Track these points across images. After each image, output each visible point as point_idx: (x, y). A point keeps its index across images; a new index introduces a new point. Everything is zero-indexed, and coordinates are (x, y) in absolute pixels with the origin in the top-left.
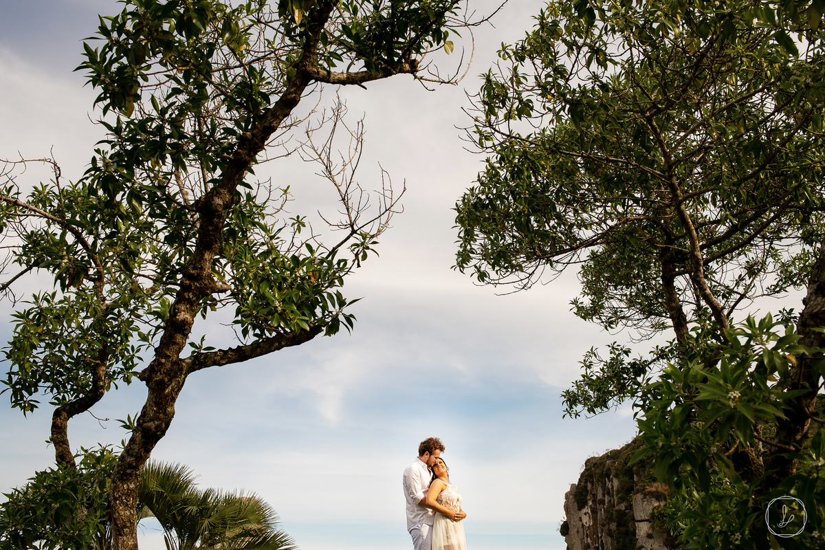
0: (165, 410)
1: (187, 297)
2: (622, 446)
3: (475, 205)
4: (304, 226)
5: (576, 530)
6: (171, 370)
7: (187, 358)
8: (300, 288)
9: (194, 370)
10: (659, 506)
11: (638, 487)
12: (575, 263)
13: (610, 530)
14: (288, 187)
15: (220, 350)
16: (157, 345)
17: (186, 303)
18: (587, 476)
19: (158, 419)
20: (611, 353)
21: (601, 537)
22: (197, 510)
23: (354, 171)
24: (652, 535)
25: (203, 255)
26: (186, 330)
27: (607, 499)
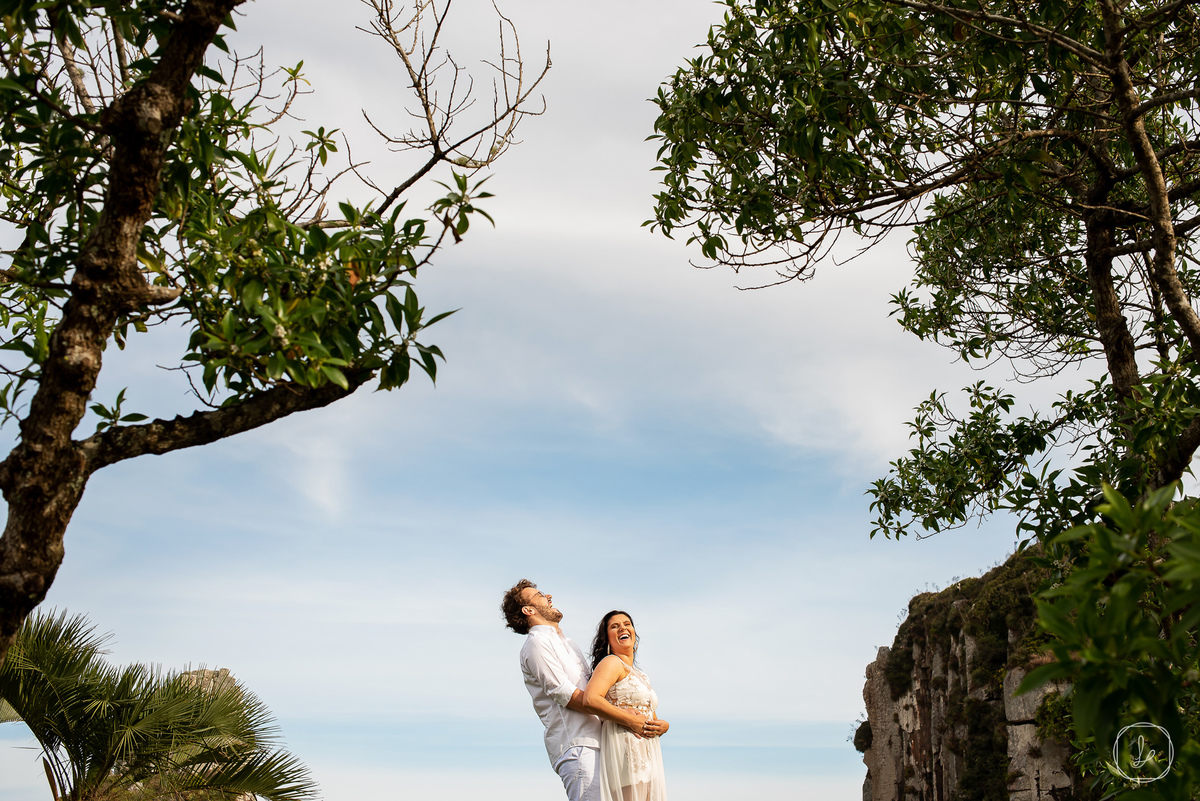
0: (45, 549)
1: (86, 314)
2: (986, 570)
3: (701, 96)
4: (333, 149)
5: (886, 739)
6: (56, 468)
7: (88, 440)
8: (329, 292)
9: (104, 464)
10: (1057, 693)
11: (1015, 655)
12: (905, 224)
13: (955, 740)
14: (300, 65)
15: (157, 421)
16: (25, 414)
17: (85, 326)
18: (911, 632)
19: (30, 567)
20: (973, 404)
21: (937, 753)
22: (109, 708)
23: (439, 25)
24: (1039, 750)
25: (119, 226)
26: (84, 383)
27: (951, 677)
